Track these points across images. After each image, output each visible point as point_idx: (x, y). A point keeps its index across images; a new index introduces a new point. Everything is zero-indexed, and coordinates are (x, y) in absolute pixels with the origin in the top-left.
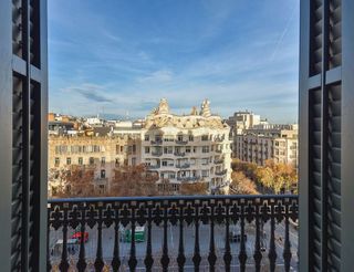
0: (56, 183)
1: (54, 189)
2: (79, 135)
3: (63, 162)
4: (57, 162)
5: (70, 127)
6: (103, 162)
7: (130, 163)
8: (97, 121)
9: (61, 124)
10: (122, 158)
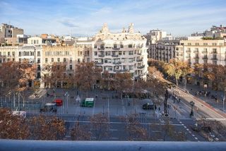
0: (46, 72)
1: (45, 75)
2: (58, 45)
3: (50, 60)
4: (46, 60)
5: (54, 41)
6: (71, 61)
7: (86, 62)
8: (70, 38)
9: (49, 40)
10: (81, 58)
